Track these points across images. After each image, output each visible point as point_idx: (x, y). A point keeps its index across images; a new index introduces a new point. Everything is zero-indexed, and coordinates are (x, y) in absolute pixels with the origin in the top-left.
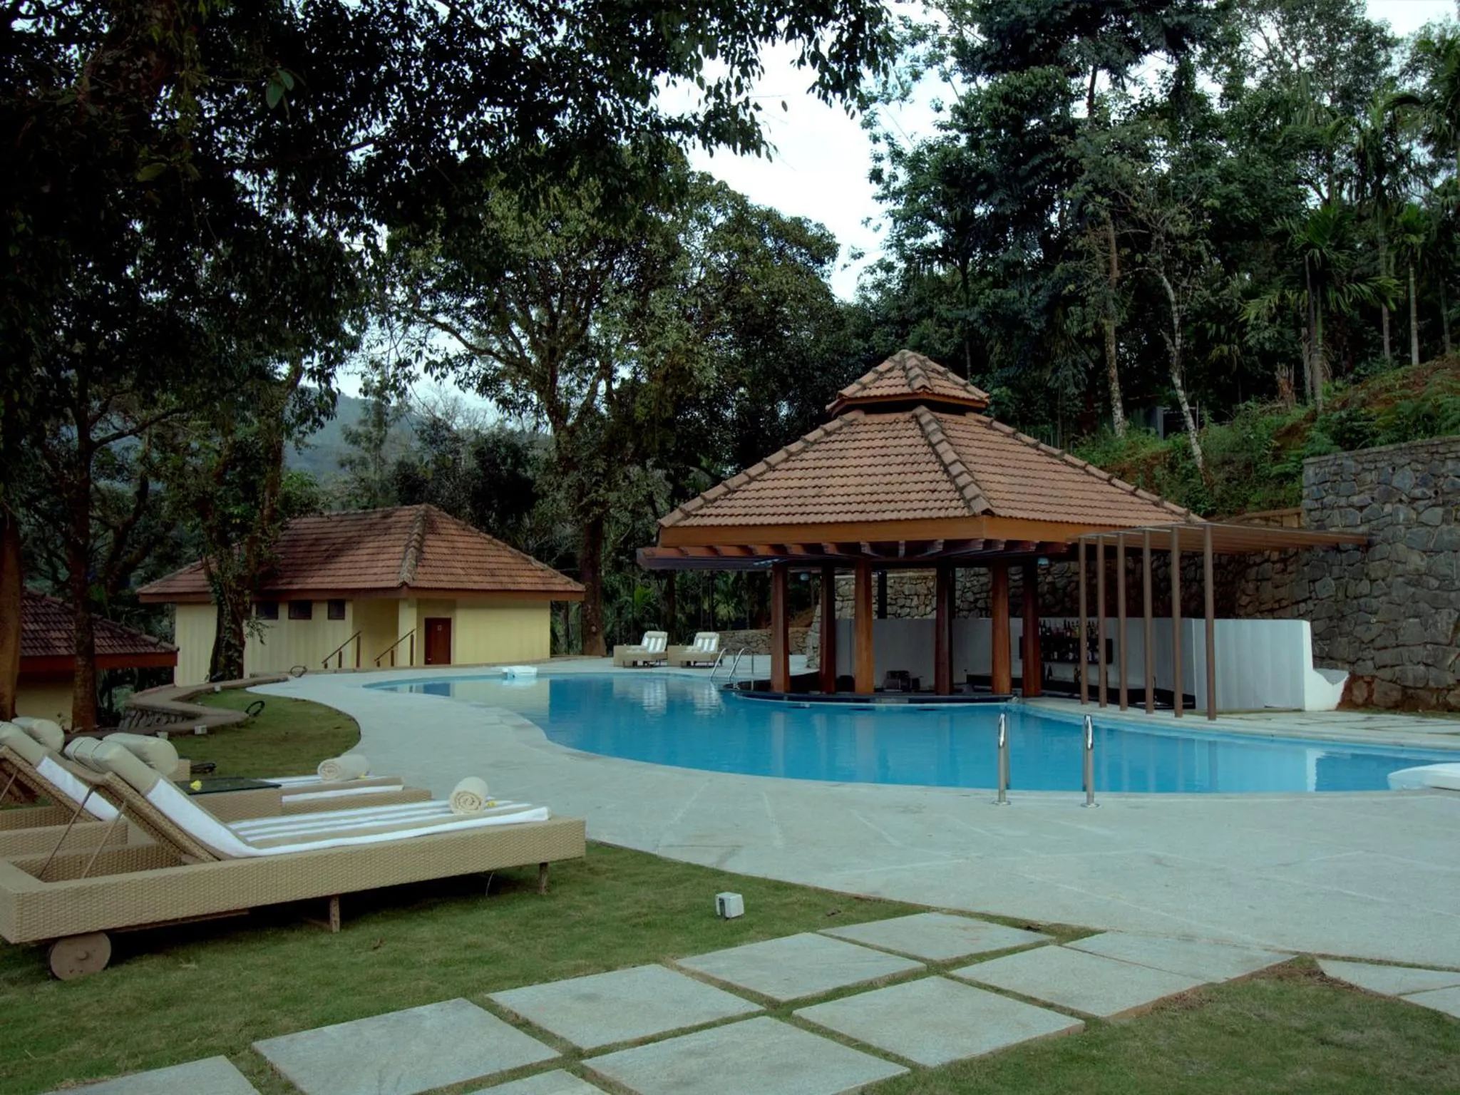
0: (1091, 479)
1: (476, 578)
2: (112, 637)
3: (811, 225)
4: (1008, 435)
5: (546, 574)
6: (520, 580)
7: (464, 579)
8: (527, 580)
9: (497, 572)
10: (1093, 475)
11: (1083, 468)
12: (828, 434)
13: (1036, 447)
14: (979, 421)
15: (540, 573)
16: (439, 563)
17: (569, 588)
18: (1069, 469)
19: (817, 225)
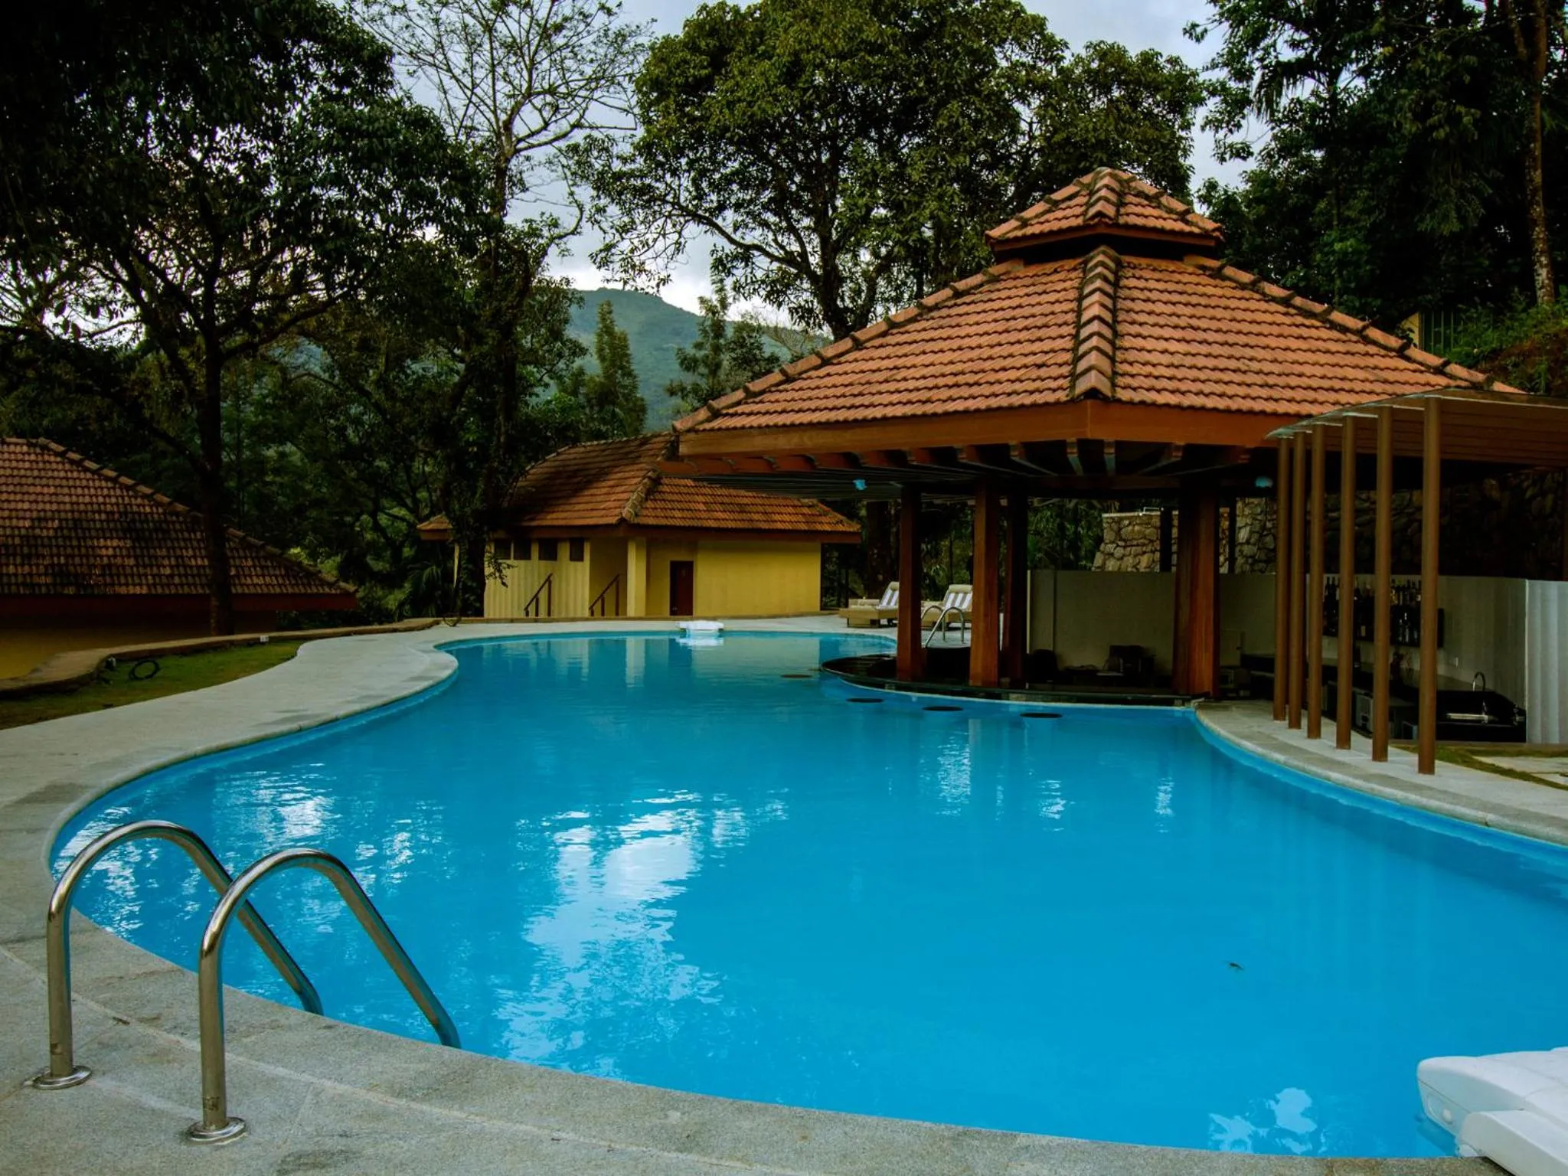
0: (1372, 349)
1: (720, 515)
2: (287, 576)
3: (1162, 61)
4: (1243, 287)
5: (814, 511)
6: (777, 517)
7: (704, 515)
8: (787, 518)
9: (748, 509)
10: (1375, 343)
11: (1359, 332)
12: (958, 294)
13: (1286, 302)
14: (1203, 268)
15: (806, 510)
16: (675, 497)
17: (840, 528)
18: (1335, 334)
19: (1169, 61)
